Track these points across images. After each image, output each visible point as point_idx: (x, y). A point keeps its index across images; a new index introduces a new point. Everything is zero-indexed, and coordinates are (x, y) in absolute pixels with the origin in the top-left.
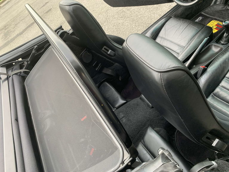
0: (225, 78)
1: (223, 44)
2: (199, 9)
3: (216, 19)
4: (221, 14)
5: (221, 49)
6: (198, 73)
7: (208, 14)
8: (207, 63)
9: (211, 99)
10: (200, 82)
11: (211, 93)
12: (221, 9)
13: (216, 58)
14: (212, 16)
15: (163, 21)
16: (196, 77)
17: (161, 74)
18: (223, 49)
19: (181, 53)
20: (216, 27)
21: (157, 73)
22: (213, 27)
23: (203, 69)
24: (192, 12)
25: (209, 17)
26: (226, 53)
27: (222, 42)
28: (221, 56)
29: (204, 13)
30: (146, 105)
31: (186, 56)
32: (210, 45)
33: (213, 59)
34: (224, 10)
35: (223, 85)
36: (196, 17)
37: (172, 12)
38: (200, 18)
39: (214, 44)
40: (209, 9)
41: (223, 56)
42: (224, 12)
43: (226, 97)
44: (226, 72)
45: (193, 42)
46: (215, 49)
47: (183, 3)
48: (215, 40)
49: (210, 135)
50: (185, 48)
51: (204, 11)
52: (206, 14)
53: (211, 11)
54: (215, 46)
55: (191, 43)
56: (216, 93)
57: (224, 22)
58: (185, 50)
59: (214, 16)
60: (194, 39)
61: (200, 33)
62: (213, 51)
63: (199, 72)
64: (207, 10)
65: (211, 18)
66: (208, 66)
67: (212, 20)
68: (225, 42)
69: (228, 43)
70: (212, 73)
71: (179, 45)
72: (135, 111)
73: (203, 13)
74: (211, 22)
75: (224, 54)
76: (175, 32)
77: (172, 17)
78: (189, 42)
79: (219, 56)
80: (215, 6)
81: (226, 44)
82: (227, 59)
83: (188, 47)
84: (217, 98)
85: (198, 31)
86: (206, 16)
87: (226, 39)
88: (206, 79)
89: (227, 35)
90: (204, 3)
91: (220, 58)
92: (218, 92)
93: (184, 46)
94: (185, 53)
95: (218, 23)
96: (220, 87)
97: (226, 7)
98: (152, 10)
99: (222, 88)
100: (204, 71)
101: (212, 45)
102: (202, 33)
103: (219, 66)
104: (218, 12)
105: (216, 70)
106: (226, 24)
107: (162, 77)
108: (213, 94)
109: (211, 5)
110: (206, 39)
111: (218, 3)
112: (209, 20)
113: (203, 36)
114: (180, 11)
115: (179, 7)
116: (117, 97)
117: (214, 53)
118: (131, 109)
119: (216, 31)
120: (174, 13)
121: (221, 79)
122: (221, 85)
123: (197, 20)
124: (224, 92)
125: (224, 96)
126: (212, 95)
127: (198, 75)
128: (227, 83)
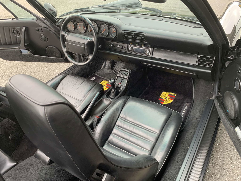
0: (116, 126)
1: (111, 98)
2: (92, 70)
3: (106, 80)
4: (109, 76)
5: (111, 102)
6: (94, 123)
7: (100, 75)
8: (101, 114)
9: (107, 146)
10: (96, 131)
11: (106, 141)
12: (109, 72)
13: (107, 109)
14: (103, 77)
15: (61, 77)
16: (92, 127)
17: (44, 108)
18: (112, 102)
19: (78, 106)
20: (107, 85)
21: (41, 107)
22: (104, 86)
23: (98, 119)
24: (87, 72)
25: (101, 78)
26: (114, 105)
27: (111, 97)
28: (111, 107)
29: (97, 74)
30: (41, 163)
31: (83, 108)
32: (102, 99)
33: (105, 110)
34: (111, 73)
35: (115, 132)
36: (91, 77)
37: (70, 71)
38: (94, 78)
39: (105, 98)
40: (100, 71)
41: (112, 107)
42: (111, 75)
43: (118, 142)
44: (115, 120)
45: (88, 96)
46: (106, 102)
47: (77, 63)
48: (105, 95)
49: (100, 171)
50: (82, 101)
51: (97, 73)
52: (99, 75)
53: (102, 74)
54: (106, 99)
55: (87, 96)
56: (110, 141)
57: (110, 80)
58: (81, 103)
59: (104, 78)
60: (89, 93)
61: (93, 88)
62: (105, 104)
63: (94, 121)
64: (98, 72)
65: (102, 78)
66: (101, 116)
67: (103, 80)
68: (113, 96)
69: (115, 97)
70: (105, 122)
71: (76, 99)
72: (28, 172)
73: (95, 74)
74: (102, 82)
75: (113, 106)
76: (72, 87)
77: (69, 74)
78: (85, 96)
79: (109, 108)
80: (104, 70)
81: (113, 98)
82: (115, 109)
83: (84, 100)
84: (112, 145)
85: (92, 87)
86: (98, 77)
87: (114, 94)
88: (100, 128)
89: (114, 91)
90: (96, 66)
91: (110, 109)
92: (111, 139)
93: (81, 99)
94: (82, 106)
95: (108, 83)
96: (112, 134)
97: (112, 71)
98: (51, 68)
99: (114, 135)
100: (99, 120)
101: (103, 99)
102: (95, 89)
103: (110, 116)
104: (107, 74)
105: (108, 119)
106: (111, 82)
107: (46, 110)
108: (108, 141)
109: (102, 68)
110: (98, 93)
111: (106, 68)
112: (101, 80)
113: (95, 91)
114: (76, 70)
115: (75, 67)
116: (4, 160)
117: (106, 105)
118: (23, 171)
119: (107, 89)
120: (71, 71)
121: (112, 127)
122: (113, 132)
123: (92, 79)
124: (116, 138)
125: (116, 142)
126: (107, 143)
127: (94, 125)
128: (117, 130)
